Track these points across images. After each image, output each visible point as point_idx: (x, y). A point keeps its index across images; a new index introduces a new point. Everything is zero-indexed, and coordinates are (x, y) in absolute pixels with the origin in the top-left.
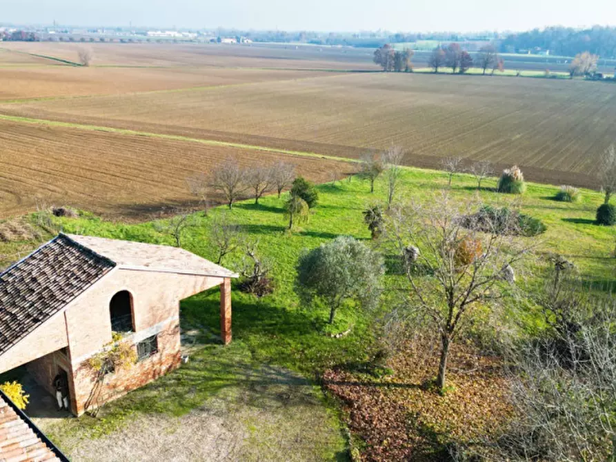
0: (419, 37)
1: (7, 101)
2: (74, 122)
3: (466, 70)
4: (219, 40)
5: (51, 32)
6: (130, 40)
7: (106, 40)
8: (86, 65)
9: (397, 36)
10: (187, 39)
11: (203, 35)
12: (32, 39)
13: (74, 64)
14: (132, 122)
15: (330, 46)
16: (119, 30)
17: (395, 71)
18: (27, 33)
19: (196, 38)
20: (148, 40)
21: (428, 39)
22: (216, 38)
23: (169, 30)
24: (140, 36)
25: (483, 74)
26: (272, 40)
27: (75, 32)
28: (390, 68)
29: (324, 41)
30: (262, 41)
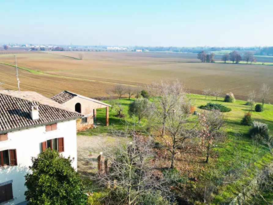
0: (223, 49)
1: (52, 70)
2: (74, 77)
3: (238, 62)
4: (135, 50)
5: (69, 48)
6: (100, 51)
7: (90, 50)
8: (81, 59)
9: (212, 48)
10: (122, 50)
11: (129, 48)
12: (62, 50)
13: (77, 59)
14: (95, 78)
15: (182, 53)
16: (96, 47)
17: (207, 62)
18: (61, 48)
19: (126, 50)
20: (107, 50)
21: (226, 50)
22: (134, 50)
23: (116, 47)
24: (104, 49)
25: (247, 64)
26: (157, 50)
27: (79, 48)
28: (204, 61)
29: (179, 50)
30: (152, 51)
